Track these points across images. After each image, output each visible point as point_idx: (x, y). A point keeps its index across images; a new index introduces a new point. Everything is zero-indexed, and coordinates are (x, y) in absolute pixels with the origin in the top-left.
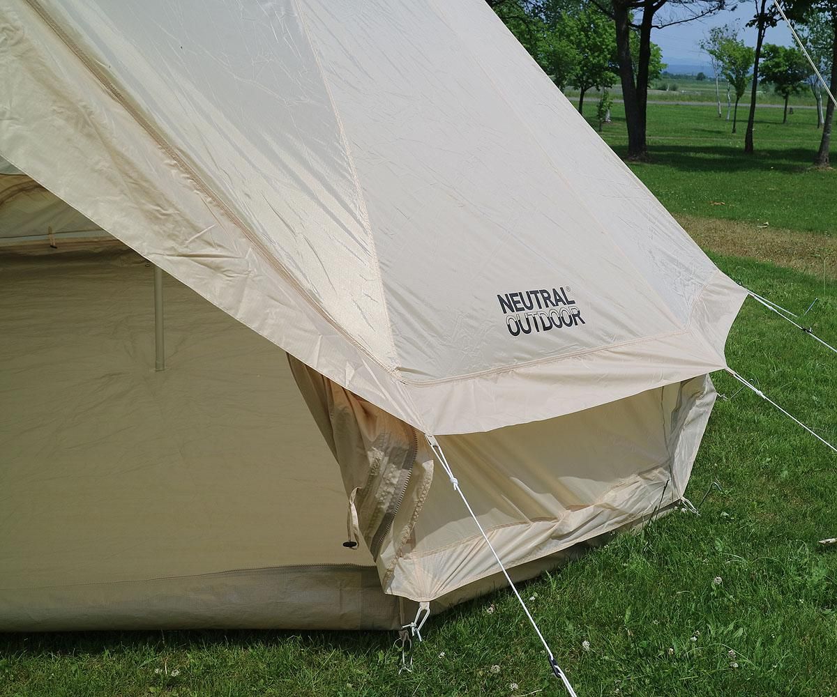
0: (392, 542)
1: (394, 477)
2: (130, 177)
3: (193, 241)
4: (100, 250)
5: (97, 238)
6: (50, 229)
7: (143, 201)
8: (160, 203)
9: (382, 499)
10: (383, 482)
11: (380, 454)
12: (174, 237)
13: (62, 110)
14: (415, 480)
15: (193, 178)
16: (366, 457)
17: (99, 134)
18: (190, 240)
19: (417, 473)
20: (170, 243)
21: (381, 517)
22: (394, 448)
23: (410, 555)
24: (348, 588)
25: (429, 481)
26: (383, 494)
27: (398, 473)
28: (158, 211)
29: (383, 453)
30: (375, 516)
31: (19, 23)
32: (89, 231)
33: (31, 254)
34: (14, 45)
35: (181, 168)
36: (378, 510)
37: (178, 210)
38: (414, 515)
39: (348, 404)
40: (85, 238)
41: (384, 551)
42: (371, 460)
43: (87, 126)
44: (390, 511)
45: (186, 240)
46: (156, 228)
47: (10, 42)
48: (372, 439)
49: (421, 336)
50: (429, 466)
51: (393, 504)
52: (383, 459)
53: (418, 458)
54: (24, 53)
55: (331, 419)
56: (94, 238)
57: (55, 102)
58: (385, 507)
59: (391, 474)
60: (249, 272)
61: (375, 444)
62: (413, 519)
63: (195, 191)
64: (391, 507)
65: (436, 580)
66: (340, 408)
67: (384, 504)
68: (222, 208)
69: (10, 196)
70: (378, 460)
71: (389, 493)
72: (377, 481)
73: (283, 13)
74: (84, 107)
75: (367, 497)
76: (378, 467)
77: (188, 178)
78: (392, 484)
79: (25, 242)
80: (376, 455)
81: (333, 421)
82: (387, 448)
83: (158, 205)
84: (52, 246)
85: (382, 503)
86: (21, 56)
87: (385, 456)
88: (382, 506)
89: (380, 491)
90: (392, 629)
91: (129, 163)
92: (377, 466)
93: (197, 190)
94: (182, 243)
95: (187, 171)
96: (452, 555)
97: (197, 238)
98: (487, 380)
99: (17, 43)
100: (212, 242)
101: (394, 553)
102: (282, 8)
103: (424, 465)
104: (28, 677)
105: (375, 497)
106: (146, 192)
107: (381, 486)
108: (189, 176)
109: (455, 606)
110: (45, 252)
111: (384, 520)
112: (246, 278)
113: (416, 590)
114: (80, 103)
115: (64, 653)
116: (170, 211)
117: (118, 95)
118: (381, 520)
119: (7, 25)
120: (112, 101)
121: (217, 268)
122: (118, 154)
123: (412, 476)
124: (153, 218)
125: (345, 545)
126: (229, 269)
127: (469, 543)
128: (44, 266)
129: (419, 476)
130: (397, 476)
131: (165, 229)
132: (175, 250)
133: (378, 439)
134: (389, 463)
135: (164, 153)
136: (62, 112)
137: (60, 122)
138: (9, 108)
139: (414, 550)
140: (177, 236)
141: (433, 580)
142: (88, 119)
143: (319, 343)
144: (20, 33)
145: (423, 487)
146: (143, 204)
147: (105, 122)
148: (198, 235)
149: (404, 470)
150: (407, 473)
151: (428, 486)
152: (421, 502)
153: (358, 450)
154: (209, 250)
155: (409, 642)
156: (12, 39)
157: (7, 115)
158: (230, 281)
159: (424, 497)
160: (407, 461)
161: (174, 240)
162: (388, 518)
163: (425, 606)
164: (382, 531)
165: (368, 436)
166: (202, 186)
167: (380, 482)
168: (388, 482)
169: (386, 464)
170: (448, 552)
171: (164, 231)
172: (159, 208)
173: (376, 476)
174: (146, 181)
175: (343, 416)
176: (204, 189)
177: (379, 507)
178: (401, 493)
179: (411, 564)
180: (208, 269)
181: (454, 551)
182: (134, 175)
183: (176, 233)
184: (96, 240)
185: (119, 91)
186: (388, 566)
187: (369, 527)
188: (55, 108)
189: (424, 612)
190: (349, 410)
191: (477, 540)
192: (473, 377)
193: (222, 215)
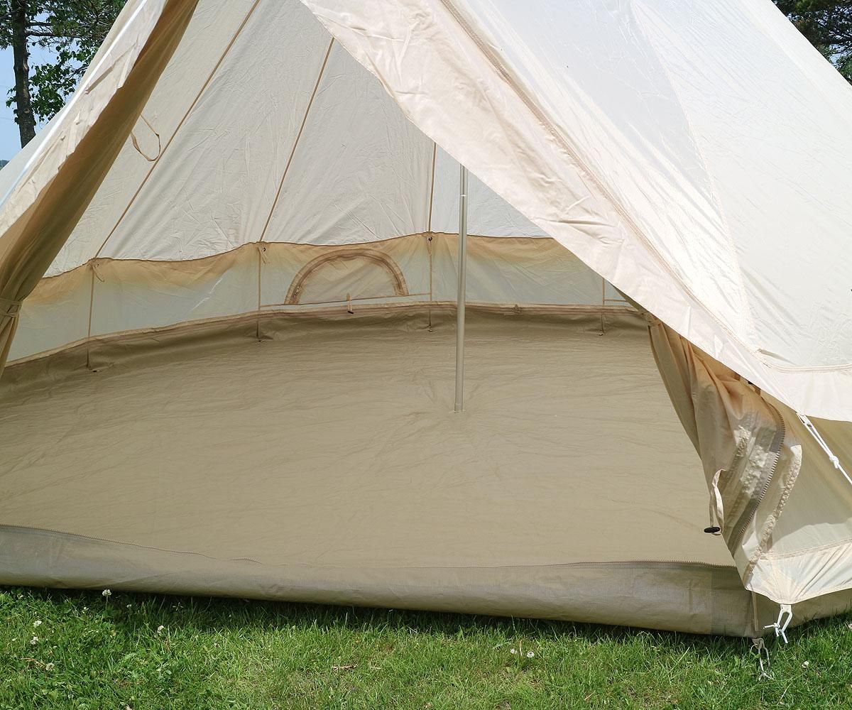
0: (755, 532)
1: (760, 460)
2: (519, 147)
3: (573, 208)
4: (390, 316)
5: (387, 304)
6: (348, 296)
7: (530, 170)
8: (544, 171)
9: (747, 483)
10: (749, 465)
11: (747, 434)
12: (557, 204)
13: (463, 86)
14: (782, 466)
15: (570, 153)
16: (731, 437)
17: (493, 108)
18: (571, 207)
19: (784, 458)
20: (553, 210)
21: (745, 503)
22: (761, 429)
23: (766, 555)
24: (698, 589)
25: (797, 466)
26: (749, 477)
27: (765, 456)
28: (542, 179)
29: (750, 433)
30: (738, 502)
31: (429, 10)
32: (381, 298)
33: (332, 319)
34: (425, 29)
35: (559, 144)
36: (742, 496)
37: (560, 179)
38: (780, 503)
39: (711, 382)
40: (377, 304)
41: (746, 542)
42: (738, 440)
43: (483, 101)
44: (755, 497)
45: (567, 207)
46: (541, 195)
47: (422, 26)
48: (739, 418)
49: (778, 322)
50: (797, 450)
51: (758, 489)
52: (750, 439)
53: (786, 442)
54: (433, 36)
55: (693, 398)
56: (385, 304)
57: (457, 78)
58: (749, 492)
59: (757, 457)
60: (623, 240)
61: (743, 422)
62: (779, 508)
63: (571, 165)
64: (756, 493)
65: (795, 584)
66: (704, 386)
67: (749, 488)
68: (595, 182)
69: (317, 265)
70: (745, 440)
71: (755, 477)
72: (743, 462)
73: (628, 20)
74: (481, 83)
75: (731, 479)
76: (745, 448)
77: (565, 153)
78: (758, 467)
79: (327, 308)
80: (742, 434)
81: (695, 399)
82: (755, 428)
83: (543, 174)
84: (349, 312)
85: (745, 487)
86: (431, 39)
87: (752, 435)
88: (747, 491)
89: (745, 474)
90: (745, 635)
91: (518, 133)
92: (743, 447)
93: (573, 164)
94: (563, 210)
95: (564, 146)
96: (809, 562)
97: (576, 205)
98: (845, 374)
99: (428, 27)
100: (590, 210)
101: (758, 545)
102: (627, 16)
103: (793, 449)
104: (391, 648)
105: (740, 480)
106: (531, 161)
107: (746, 469)
108: (565, 151)
109: (811, 621)
110: (342, 318)
111: (747, 507)
112: (620, 246)
113: (776, 592)
114: (478, 80)
115: (421, 631)
116: (553, 179)
117: (506, 76)
118: (745, 507)
119: (420, 12)
120: (502, 81)
121: (594, 235)
122: (510, 125)
123: (779, 461)
124: (538, 185)
125: (707, 531)
126: (606, 236)
127: (827, 551)
128: (341, 331)
129: (786, 461)
130: (764, 459)
131: (549, 196)
132: (557, 216)
133: (745, 418)
134: (755, 444)
135: (544, 129)
136: (462, 88)
137: (461, 97)
138: (420, 84)
139: (770, 550)
140: (559, 203)
141: (792, 583)
142: (484, 94)
143: (688, 314)
144: (430, 18)
145: (791, 473)
146: (530, 172)
147: (498, 97)
148: (579, 202)
149: (771, 453)
150: (774, 456)
151: (797, 472)
152: (788, 489)
153: (723, 430)
154: (587, 218)
155: (765, 651)
156: (423, 24)
157: (420, 90)
158: (606, 247)
159: (791, 485)
160: (774, 444)
161: (556, 207)
162: (753, 505)
163: (786, 608)
164: (745, 521)
165: (734, 414)
166: (576, 160)
167: (746, 464)
168: (754, 465)
169: (753, 444)
170: (806, 556)
171: (548, 199)
172: (543, 176)
173: (742, 458)
174: (533, 151)
175: (706, 394)
176: (579, 164)
177: (743, 491)
178: (768, 477)
179: (768, 565)
180: (587, 236)
181: (812, 558)
182: (523, 145)
183: (559, 200)
184: (386, 306)
185: (507, 71)
186: (751, 557)
187: (730, 516)
188: (457, 84)
189: (786, 615)
190: (713, 389)
191: (834, 549)
192: (831, 371)
193: (595, 189)
